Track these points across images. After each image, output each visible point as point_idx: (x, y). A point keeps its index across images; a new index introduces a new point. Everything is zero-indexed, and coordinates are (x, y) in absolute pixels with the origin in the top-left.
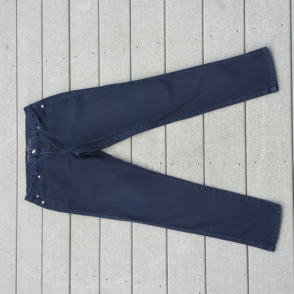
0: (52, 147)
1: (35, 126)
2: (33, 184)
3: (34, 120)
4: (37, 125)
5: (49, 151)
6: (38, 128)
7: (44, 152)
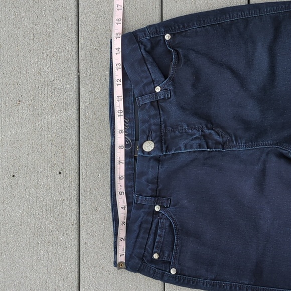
0: (204, 136)
1: (148, 84)
2: (140, 226)
3: (143, 71)
4: (154, 83)
5: (200, 146)
6: (158, 89)
7: (186, 148)
